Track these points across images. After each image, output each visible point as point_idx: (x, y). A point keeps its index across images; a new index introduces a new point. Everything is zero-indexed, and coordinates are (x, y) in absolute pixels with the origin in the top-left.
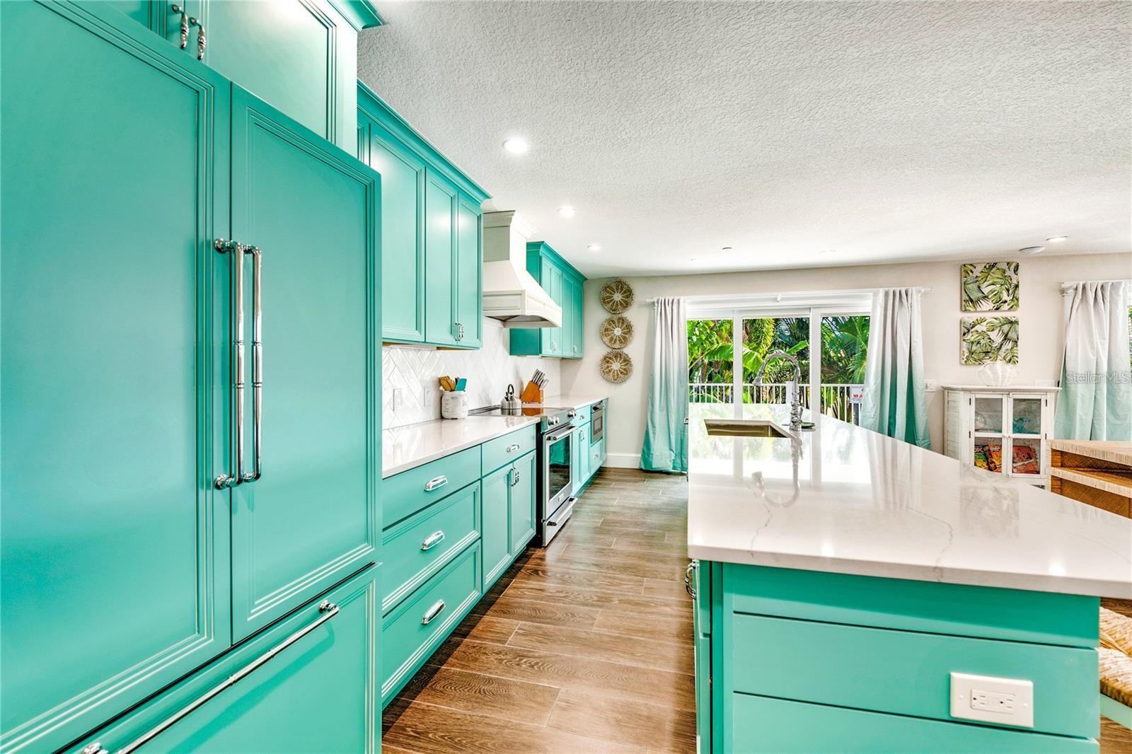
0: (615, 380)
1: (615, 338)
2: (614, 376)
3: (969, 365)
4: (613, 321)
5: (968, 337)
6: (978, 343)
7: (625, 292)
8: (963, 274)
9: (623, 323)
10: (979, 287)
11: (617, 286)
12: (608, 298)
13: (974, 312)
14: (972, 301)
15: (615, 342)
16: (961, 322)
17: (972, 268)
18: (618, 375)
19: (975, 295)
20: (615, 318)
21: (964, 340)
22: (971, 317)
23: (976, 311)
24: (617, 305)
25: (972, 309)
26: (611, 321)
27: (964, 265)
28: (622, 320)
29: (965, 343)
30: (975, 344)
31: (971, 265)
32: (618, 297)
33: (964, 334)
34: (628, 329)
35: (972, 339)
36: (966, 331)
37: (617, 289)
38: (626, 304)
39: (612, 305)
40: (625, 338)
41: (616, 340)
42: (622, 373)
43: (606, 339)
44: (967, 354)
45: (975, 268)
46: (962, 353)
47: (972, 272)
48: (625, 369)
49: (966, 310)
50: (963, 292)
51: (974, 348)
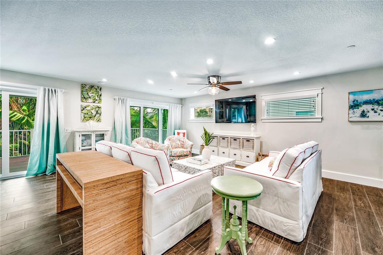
3: (84, 122)
5: (84, 111)
6: (87, 114)
8: (82, 87)
10: (88, 93)
13: (86, 102)
14: (85, 98)
16: (81, 106)
17: (85, 86)
19: (86, 96)
21: (82, 112)
22: (85, 104)
23: (87, 102)
25: (85, 101)
27: (82, 84)
29: (82, 114)
30: (86, 114)
31: (85, 85)
33: (82, 110)
35: (85, 112)
36: (83, 109)
44: (83, 118)
45: (86, 86)
46: (81, 117)
47: (85, 87)
49: (82, 101)
50: (82, 94)
51: (86, 116)
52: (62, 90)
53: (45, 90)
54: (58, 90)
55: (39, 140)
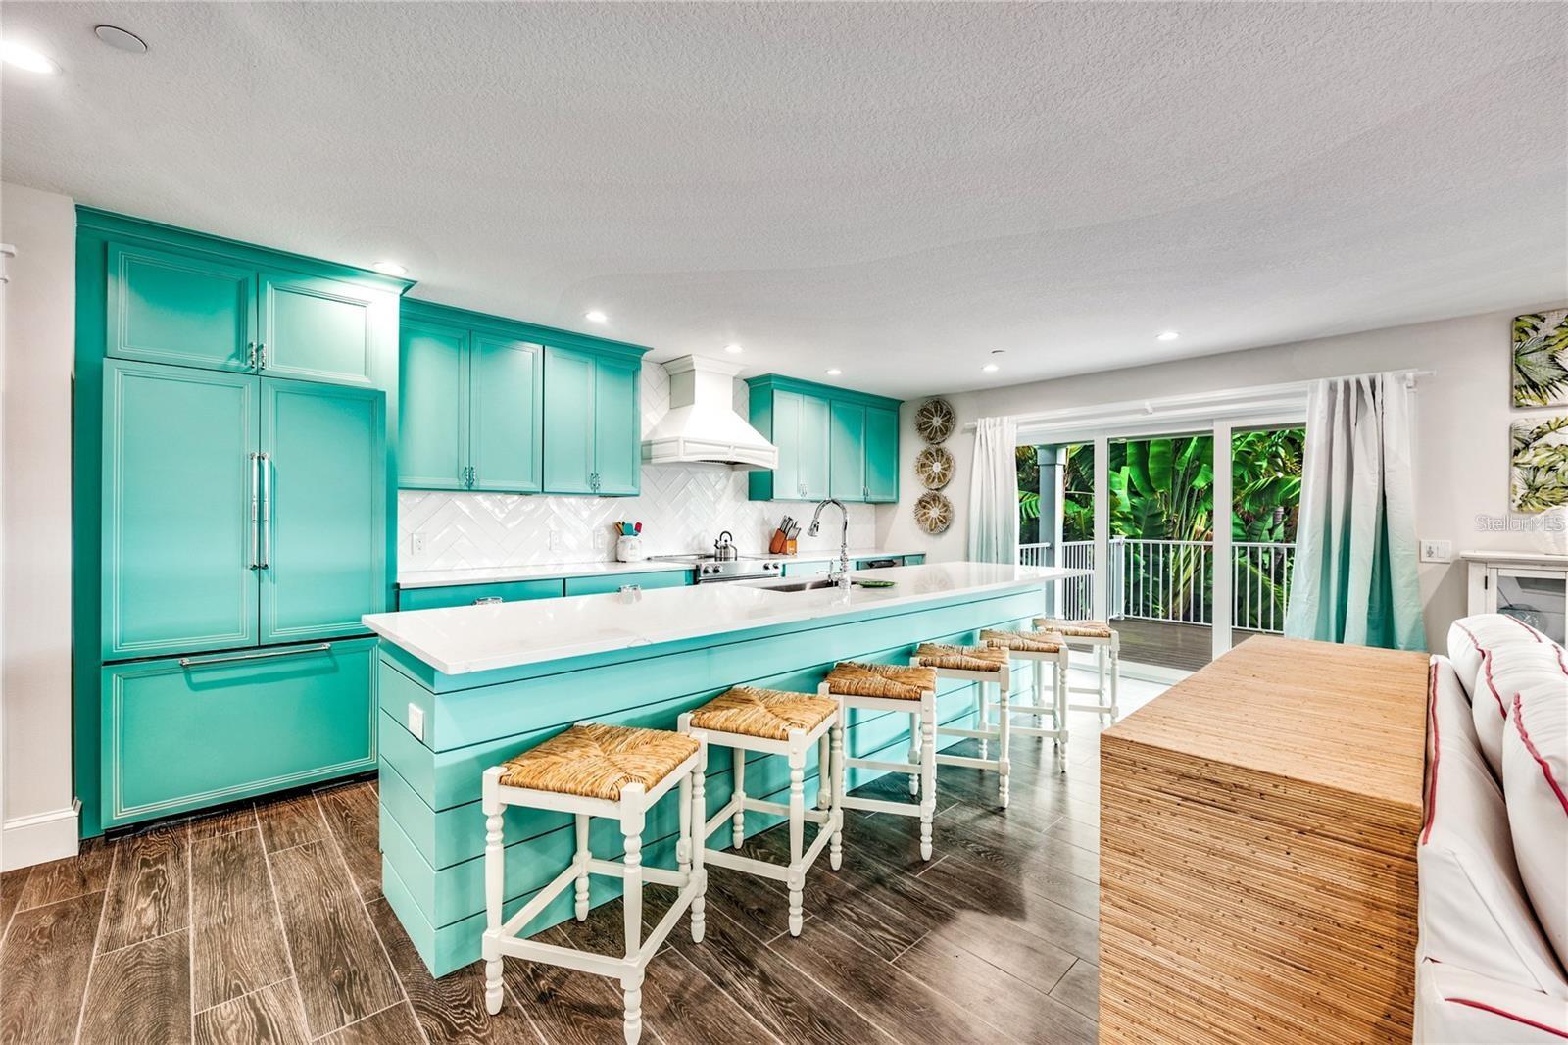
0: (932, 530)
1: (933, 475)
2: (931, 526)
3: (1530, 511)
4: (931, 454)
5: (1527, 457)
6: (1551, 469)
7: (945, 415)
8: (1515, 334)
9: (942, 456)
10: (1553, 358)
11: (936, 408)
12: (925, 423)
13: (1540, 408)
14: (1534, 386)
15: (933, 481)
16: (1511, 428)
17: (1535, 322)
18: (936, 523)
19: (1542, 373)
20: (933, 450)
21: (1516, 464)
22: (1531, 419)
23: (1546, 406)
24: (936, 432)
25: (1536, 403)
26: (928, 454)
27: (1517, 319)
28: (940, 452)
29: (1517, 470)
30: (1542, 471)
31: (1534, 316)
32: (937, 421)
33: (1517, 452)
34: (948, 462)
35: (1535, 461)
36: (1520, 445)
37: (936, 411)
38: (945, 431)
39: (930, 433)
40: (944, 475)
41: (934, 478)
42: (941, 521)
43: (923, 477)
44: (1522, 490)
45: (1543, 320)
46: (1513, 489)
47: (1535, 329)
48: (944, 517)
49: (1519, 406)
50: (1515, 370)
51: (1541, 478)
52: (1403, 372)
53: (1332, 388)
54: (1389, 381)
55: (1310, 584)
